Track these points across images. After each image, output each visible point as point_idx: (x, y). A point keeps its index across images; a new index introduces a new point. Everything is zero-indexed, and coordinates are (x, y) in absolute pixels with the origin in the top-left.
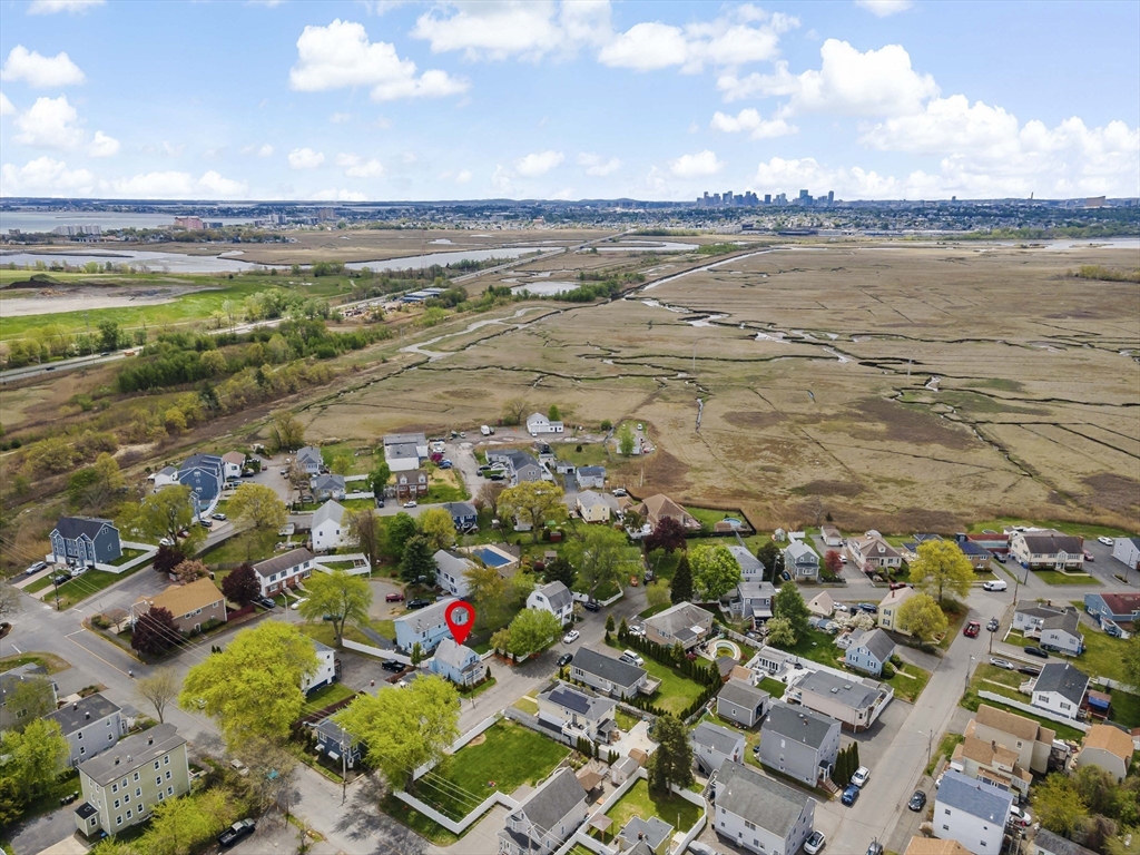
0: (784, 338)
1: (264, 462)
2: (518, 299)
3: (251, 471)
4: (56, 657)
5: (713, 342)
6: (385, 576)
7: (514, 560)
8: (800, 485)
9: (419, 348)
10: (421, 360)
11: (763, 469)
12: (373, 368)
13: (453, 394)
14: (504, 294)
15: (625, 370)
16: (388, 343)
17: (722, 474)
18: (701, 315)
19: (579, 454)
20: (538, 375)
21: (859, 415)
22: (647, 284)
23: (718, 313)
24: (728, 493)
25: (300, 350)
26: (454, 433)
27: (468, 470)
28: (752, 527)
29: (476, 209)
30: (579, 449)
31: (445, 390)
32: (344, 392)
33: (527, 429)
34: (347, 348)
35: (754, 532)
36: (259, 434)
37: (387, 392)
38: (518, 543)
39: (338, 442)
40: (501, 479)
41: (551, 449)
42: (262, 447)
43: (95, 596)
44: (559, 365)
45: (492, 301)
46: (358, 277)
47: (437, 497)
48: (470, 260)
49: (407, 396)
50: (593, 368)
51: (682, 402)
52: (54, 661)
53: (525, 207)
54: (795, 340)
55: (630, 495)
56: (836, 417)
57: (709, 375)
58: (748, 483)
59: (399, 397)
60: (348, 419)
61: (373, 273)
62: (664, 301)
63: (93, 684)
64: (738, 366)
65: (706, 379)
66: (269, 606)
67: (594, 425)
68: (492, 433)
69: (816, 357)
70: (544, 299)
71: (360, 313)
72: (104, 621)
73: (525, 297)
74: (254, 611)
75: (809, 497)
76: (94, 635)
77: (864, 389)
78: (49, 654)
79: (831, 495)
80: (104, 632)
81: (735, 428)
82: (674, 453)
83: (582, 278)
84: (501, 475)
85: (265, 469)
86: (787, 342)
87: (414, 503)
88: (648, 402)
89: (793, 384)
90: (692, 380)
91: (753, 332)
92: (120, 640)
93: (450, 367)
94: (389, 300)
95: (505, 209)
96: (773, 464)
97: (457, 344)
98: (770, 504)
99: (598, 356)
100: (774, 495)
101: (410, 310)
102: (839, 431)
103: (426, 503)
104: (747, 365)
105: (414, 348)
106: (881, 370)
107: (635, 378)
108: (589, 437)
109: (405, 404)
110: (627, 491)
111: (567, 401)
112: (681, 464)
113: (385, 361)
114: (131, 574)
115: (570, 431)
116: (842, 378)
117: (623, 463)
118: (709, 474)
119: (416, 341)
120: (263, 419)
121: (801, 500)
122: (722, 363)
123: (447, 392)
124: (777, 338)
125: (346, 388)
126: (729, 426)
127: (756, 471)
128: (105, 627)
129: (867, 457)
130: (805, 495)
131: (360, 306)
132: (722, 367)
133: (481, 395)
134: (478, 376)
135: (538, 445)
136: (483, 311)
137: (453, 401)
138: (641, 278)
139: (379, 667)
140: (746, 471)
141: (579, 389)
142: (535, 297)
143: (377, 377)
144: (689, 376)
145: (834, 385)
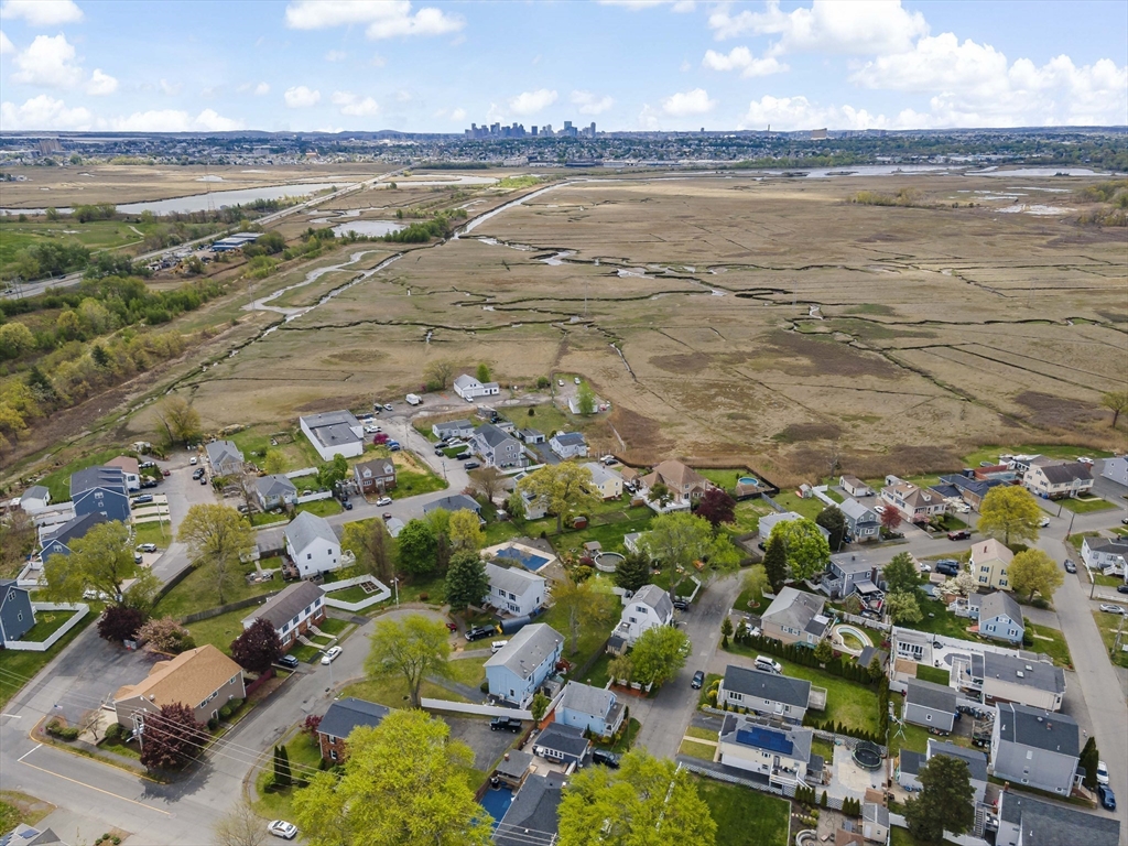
0: (646, 273)
1: (162, 466)
2: (345, 242)
3: (151, 479)
4: (22, 796)
5: (582, 281)
6: (414, 601)
7: (552, 558)
8: (778, 432)
9: (265, 304)
10: (278, 318)
11: (730, 416)
12: (226, 332)
13: (343, 357)
14: (326, 237)
15: (514, 317)
16: (223, 302)
17: (696, 427)
18: (550, 252)
19: (533, 418)
20: (424, 328)
21: (777, 350)
22: (471, 221)
23: (564, 250)
24: (716, 448)
25: (123, 315)
26: (378, 405)
27: (424, 450)
28: (771, 485)
29: (232, 142)
30: (531, 413)
31: (330, 353)
32: (207, 364)
33: (456, 393)
34: (181, 310)
35: (777, 491)
36: (130, 428)
37: (262, 361)
38: (543, 535)
39: (242, 430)
40: (469, 457)
41: (499, 414)
42: (148, 445)
43: (25, 691)
44: (441, 316)
45: (318, 246)
46: (138, 222)
47: (409, 488)
48: (265, 200)
49: (286, 364)
50: (479, 317)
51: (597, 349)
52: (22, 803)
53: (287, 140)
54: (658, 275)
55: (621, 461)
56: (755, 354)
57: (604, 317)
58: (726, 433)
59: (279, 366)
60: (233, 399)
61: (156, 217)
62: (503, 239)
63: (107, 831)
64: (624, 306)
65: (603, 322)
66: (291, 666)
67: (527, 383)
68: (421, 402)
69: (691, 292)
70: (374, 240)
71: (168, 266)
72: (67, 727)
73: (353, 239)
74: (274, 676)
75: (796, 444)
76: (61, 751)
77: (761, 322)
78: (10, 793)
79: (816, 440)
80: (73, 744)
81: (671, 374)
82: (633, 408)
83: (400, 216)
84: (467, 453)
85: (167, 474)
86: (651, 277)
87: (386, 499)
88: (563, 352)
89: (692, 322)
90: (590, 325)
91: (613, 269)
92: (106, 753)
93: (319, 325)
94: (195, 248)
95: (265, 141)
96: (735, 411)
97: (307, 296)
98: (765, 456)
99: (476, 303)
100: (762, 445)
101: (230, 260)
102: (771, 368)
103: (401, 497)
104: (634, 304)
105: (258, 304)
106: (761, 302)
107: (530, 326)
108: (529, 396)
109: (293, 375)
110: (615, 458)
111: (477, 356)
112: (647, 420)
113: (235, 324)
114: (62, 648)
115: (506, 393)
116: (731, 312)
117: (588, 425)
118: (683, 428)
119: (257, 296)
120: (122, 407)
121: (792, 448)
122: (607, 304)
123: (334, 356)
124: (639, 273)
125: (206, 360)
126: (663, 373)
127: (725, 420)
128: (73, 737)
129: (817, 394)
130: (792, 443)
131: (165, 257)
132: (609, 307)
133: (377, 357)
134: (357, 333)
135: (485, 412)
136: (313, 258)
137: (347, 366)
138: (463, 215)
139: (487, 730)
140: (716, 421)
141: (480, 342)
142: (364, 239)
143: (237, 343)
144: (583, 320)
145: (730, 320)
